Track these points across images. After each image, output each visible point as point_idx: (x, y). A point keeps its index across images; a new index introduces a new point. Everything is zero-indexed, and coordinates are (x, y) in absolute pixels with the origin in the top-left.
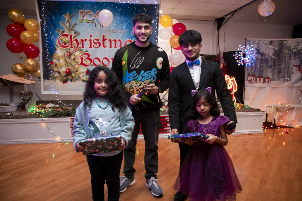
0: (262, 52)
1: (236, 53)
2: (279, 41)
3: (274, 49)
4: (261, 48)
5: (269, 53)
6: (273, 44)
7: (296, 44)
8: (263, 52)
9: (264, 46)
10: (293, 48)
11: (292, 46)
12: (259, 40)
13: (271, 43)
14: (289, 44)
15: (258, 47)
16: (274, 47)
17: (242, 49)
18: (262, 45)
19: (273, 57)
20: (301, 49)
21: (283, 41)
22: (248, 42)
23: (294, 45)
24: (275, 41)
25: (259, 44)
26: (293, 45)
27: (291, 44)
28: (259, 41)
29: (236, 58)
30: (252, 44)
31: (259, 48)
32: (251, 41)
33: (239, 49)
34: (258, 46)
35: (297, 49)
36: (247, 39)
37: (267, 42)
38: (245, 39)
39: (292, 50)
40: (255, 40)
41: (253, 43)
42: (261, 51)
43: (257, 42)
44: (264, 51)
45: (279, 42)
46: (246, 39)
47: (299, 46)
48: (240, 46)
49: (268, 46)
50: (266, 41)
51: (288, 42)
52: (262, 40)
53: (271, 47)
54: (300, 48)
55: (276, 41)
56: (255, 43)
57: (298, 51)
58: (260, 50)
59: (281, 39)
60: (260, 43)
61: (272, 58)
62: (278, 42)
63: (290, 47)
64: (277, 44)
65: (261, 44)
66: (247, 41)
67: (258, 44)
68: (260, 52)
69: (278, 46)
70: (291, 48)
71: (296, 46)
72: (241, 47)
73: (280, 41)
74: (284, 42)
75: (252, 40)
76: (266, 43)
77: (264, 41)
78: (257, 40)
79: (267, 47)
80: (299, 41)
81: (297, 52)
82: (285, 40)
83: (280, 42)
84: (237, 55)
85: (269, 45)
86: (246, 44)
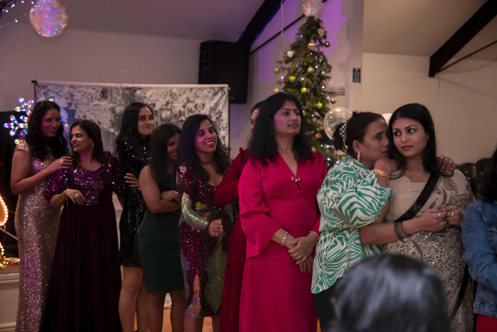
0: (81, 117)
1: (13, 118)
2: (123, 89)
3: (113, 110)
4: (78, 106)
5: (100, 120)
6: (109, 97)
7: (168, 98)
8: (84, 117)
9: (86, 101)
10: (161, 110)
11: (157, 103)
12: (71, 87)
13: (104, 93)
14: (151, 99)
15: (70, 104)
16: (111, 105)
17: (26, 107)
18: (82, 99)
19: (112, 130)
20: (180, 111)
21: (134, 90)
22: (42, 92)
23: (163, 102)
24: (114, 91)
25: (72, 96)
26: (161, 100)
27: (154, 97)
28: (71, 90)
29: (12, 133)
30: (53, 95)
31: (72, 108)
32: (49, 87)
33: (18, 109)
34: (69, 101)
35: (171, 110)
36: (39, 82)
37: (93, 92)
38: (33, 82)
39: (159, 114)
40: (62, 86)
41: (57, 93)
42: (79, 115)
43: (66, 89)
44: (88, 114)
45: (124, 93)
46: (35, 82)
47: (175, 105)
48: (21, 100)
49: (97, 102)
50: (90, 90)
51: (149, 94)
52: (81, 87)
53: (104, 104)
54: (177, 109)
55: (117, 88)
56: (61, 94)
57: (175, 116)
58: (77, 113)
59: (130, 85)
60: (75, 92)
61: (109, 133)
62: (121, 92)
63: (154, 105)
64: (119, 98)
65: (78, 96)
66: (37, 89)
67: (68, 96)
68: (76, 117)
69: (123, 103)
70: (157, 108)
71: (168, 103)
72: (23, 103)
73: (128, 89)
74: (138, 92)
75: (51, 85)
76: (90, 94)
77: (85, 90)
78: (66, 85)
79: (95, 105)
80: (175, 91)
81: (171, 118)
82: (140, 89)
83: (127, 92)
84: (15, 125)
85: (99, 100)
86: (38, 94)
